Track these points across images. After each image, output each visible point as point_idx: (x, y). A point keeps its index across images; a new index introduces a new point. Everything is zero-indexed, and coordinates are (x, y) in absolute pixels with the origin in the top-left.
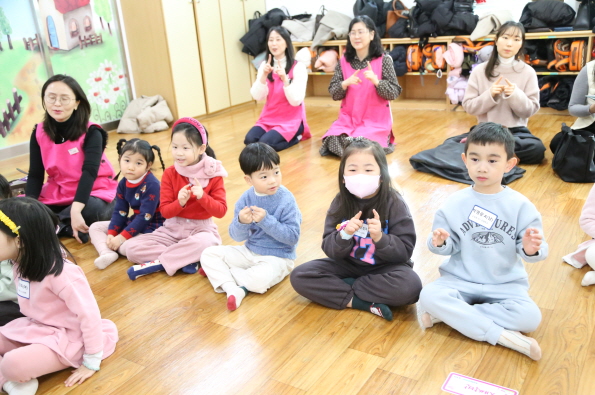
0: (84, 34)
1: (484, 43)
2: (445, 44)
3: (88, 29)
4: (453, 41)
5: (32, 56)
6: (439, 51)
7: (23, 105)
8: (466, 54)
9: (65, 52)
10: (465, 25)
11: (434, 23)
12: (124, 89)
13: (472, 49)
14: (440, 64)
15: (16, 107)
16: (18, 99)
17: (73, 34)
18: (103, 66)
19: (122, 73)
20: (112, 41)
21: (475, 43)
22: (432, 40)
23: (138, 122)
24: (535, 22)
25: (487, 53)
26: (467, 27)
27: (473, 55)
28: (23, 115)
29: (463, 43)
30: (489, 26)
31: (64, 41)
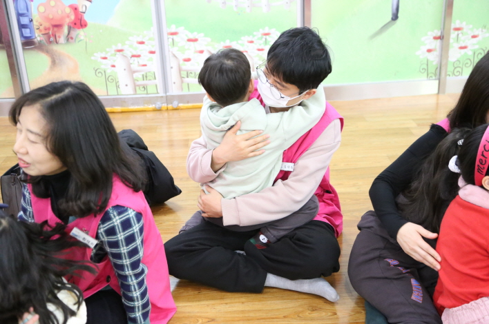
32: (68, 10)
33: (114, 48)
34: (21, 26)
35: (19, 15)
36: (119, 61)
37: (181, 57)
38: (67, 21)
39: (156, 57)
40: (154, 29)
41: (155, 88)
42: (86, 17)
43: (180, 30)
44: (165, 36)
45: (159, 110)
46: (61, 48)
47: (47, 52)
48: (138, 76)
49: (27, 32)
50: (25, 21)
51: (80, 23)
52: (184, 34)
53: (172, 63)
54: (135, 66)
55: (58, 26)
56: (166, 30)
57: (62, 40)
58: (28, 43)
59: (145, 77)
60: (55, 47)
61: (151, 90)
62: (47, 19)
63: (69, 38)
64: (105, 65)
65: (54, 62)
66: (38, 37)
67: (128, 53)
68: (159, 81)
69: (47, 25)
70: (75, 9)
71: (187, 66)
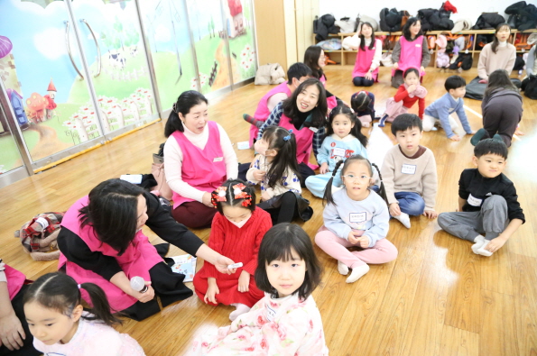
0: (240, 28)
1: (458, 35)
2: (436, 35)
3: (241, 25)
4: (442, 34)
5: (221, 41)
6: (433, 39)
7: (218, 69)
8: (449, 42)
9: (233, 39)
10: (449, 25)
11: (431, 24)
12: (253, 60)
13: (452, 38)
14: (432, 46)
15: (215, 70)
16: (216, 65)
17: (236, 28)
18: (246, 46)
19: (253, 51)
20: (249, 32)
21: (453, 35)
22: (428, 33)
23: (271, 78)
24: (487, 24)
25: (461, 40)
26: (450, 26)
27: (453, 41)
28: (217, 74)
29: (447, 35)
30: (462, 26)
31: (233, 33)
32: (44, 99)
33: (73, 116)
34: (18, 116)
35: (15, 109)
36: (77, 123)
37: (107, 112)
38: (45, 106)
39: (95, 115)
40: (91, 100)
41: (98, 133)
42: (55, 101)
43: (104, 97)
44: (97, 102)
45: (103, 145)
46: (45, 124)
47: (37, 129)
48: (88, 129)
49: (22, 120)
50: (19, 112)
51: (52, 106)
52: (106, 99)
53: (103, 117)
54: (86, 124)
55: (40, 111)
56: (97, 99)
57: (44, 119)
58: (24, 126)
59: (92, 129)
60: (41, 125)
61: (96, 135)
62: (33, 108)
63: (48, 117)
64: (70, 128)
65: (42, 134)
66: (30, 121)
67: (81, 117)
68: (99, 129)
69: (33, 111)
70: (48, 98)
71: (110, 116)
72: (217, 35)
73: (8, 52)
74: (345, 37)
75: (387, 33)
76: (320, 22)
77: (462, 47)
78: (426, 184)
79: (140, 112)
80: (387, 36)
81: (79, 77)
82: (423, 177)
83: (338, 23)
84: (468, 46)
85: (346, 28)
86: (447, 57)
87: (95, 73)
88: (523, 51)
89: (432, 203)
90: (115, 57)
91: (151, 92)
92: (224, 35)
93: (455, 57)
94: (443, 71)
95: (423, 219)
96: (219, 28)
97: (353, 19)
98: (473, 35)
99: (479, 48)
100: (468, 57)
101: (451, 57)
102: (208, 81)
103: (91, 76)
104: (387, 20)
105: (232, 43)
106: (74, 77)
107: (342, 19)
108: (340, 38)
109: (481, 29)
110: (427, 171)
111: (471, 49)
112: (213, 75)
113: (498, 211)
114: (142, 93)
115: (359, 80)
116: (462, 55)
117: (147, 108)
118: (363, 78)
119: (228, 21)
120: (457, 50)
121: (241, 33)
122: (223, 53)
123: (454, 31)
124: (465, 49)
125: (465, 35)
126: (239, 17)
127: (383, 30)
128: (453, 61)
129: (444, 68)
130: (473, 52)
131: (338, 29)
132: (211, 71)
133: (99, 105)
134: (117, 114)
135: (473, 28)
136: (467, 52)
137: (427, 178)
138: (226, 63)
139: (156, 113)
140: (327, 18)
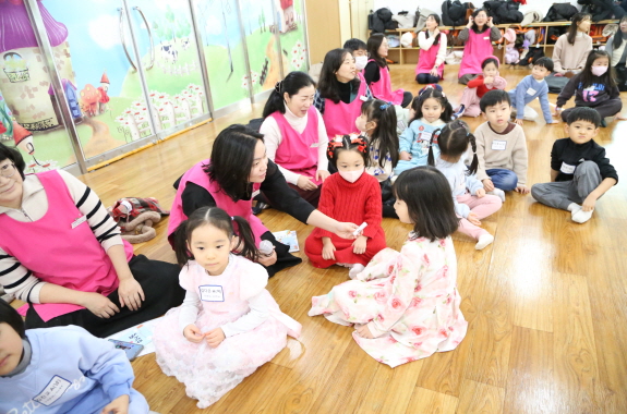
0: (291, 23)
1: (528, 28)
2: (504, 29)
3: (292, 20)
4: (510, 27)
5: (272, 37)
7: (269, 66)
8: (518, 35)
9: (284, 34)
10: (517, 18)
11: (498, 16)
12: (305, 58)
13: (522, 32)
15: (266, 68)
16: (267, 62)
17: (287, 23)
18: (298, 42)
19: (304, 48)
20: (300, 27)
21: (523, 28)
24: (559, 16)
25: (531, 34)
26: (519, 18)
27: (523, 35)
28: (268, 73)
29: (516, 28)
30: (532, 18)
31: (284, 28)
32: (97, 92)
33: (126, 111)
34: (73, 109)
35: (70, 101)
36: (129, 119)
37: (158, 108)
38: (98, 99)
39: (147, 111)
40: (143, 94)
41: (149, 130)
42: (108, 94)
43: (155, 92)
44: (149, 98)
45: (155, 144)
46: (97, 119)
47: (90, 123)
48: (140, 126)
49: (76, 113)
50: (73, 104)
51: (105, 99)
52: (158, 94)
53: (155, 113)
54: (138, 121)
55: (93, 104)
56: (149, 94)
57: (97, 113)
58: (78, 120)
59: (144, 126)
60: (94, 119)
61: (148, 133)
62: (87, 100)
63: (101, 110)
64: (122, 123)
65: (95, 130)
66: (83, 114)
67: (133, 113)
68: (150, 127)
69: (87, 104)
70: (101, 90)
71: (162, 113)
72: (268, 29)
73: (63, 39)
74: (403, 33)
75: (450, 28)
76: (376, 16)
77: (533, 40)
78: (516, 160)
79: (192, 111)
80: (451, 31)
81: (132, 69)
82: (513, 154)
83: (395, 17)
84: (539, 40)
85: (405, 23)
86: (516, 52)
87: (148, 65)
88: (598, 43)
89: (523, 179)
90: (167, 49)
91: (202, 90)
92: (274, 30)
93: (526, 52)
94: (512, 68)
95: (516, 195)
96: (269, 22)
97: (412, 13)
98: (544, 28)
99: (551, 41)
100: (540, 52)
101: (521, 52)
102: (259, 79)
103: (144, 68)
104: (449, 13)
105: (283, 38)
106: (127, 68)
107: (400, 13)
108: (398, 34)
109: (552, 21)
110: (518, 147)
111: (542, 43)
112: (263, 73)
113: (591, 175)
114: (193, 89)
115: (424, 77)
116: (532, 49)
117: (199, 105)
118: (428, 74)
119: (278, 13)
120: (527, 44)
121: (292, 28)
122: (274, 50)
123: (523, 24)
124: (535, 43)
125: (535, 28)
126: (290, 10)
127: (445, 24)
128: (523, 57)
129: (513, 64)
130: (545, 45)
131: (396, 24)
132: (262, 69)
133: (150, 101)
134: (168, 110)
135: (544, 20)
136: (538, 46)
137: (518, 154)
138: (277, 60)
139: (207, 112)
140: (383, 12)
